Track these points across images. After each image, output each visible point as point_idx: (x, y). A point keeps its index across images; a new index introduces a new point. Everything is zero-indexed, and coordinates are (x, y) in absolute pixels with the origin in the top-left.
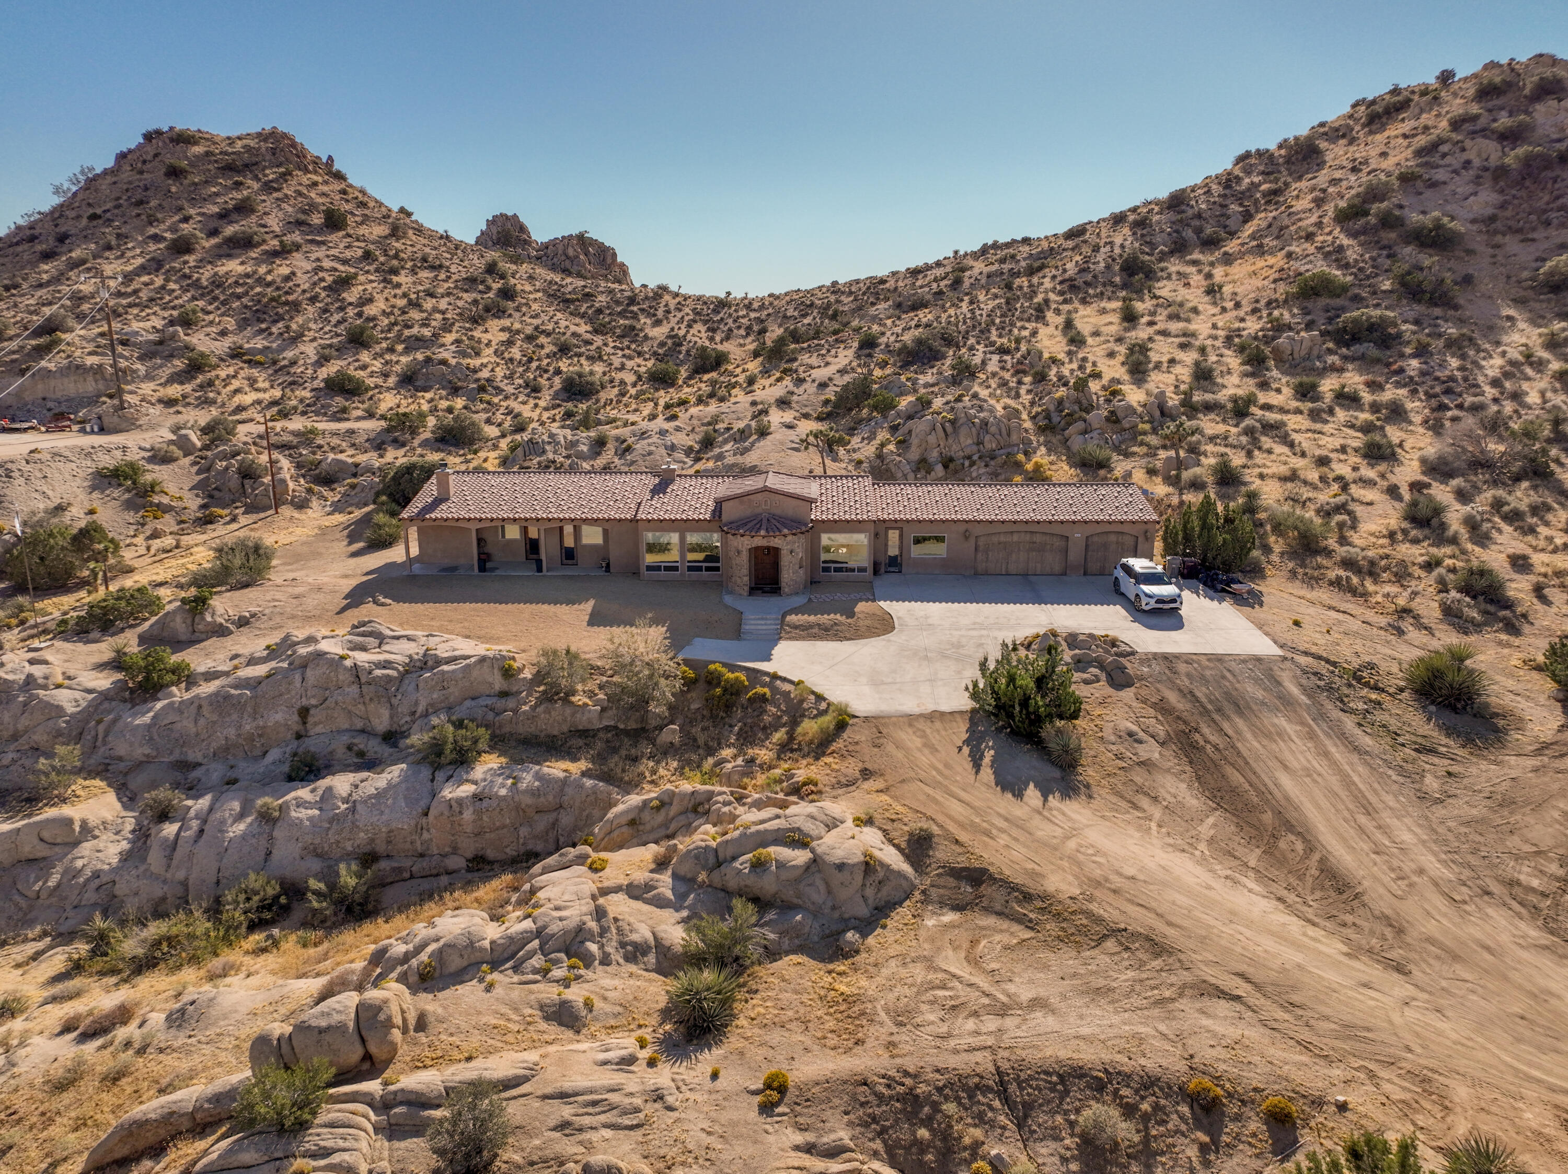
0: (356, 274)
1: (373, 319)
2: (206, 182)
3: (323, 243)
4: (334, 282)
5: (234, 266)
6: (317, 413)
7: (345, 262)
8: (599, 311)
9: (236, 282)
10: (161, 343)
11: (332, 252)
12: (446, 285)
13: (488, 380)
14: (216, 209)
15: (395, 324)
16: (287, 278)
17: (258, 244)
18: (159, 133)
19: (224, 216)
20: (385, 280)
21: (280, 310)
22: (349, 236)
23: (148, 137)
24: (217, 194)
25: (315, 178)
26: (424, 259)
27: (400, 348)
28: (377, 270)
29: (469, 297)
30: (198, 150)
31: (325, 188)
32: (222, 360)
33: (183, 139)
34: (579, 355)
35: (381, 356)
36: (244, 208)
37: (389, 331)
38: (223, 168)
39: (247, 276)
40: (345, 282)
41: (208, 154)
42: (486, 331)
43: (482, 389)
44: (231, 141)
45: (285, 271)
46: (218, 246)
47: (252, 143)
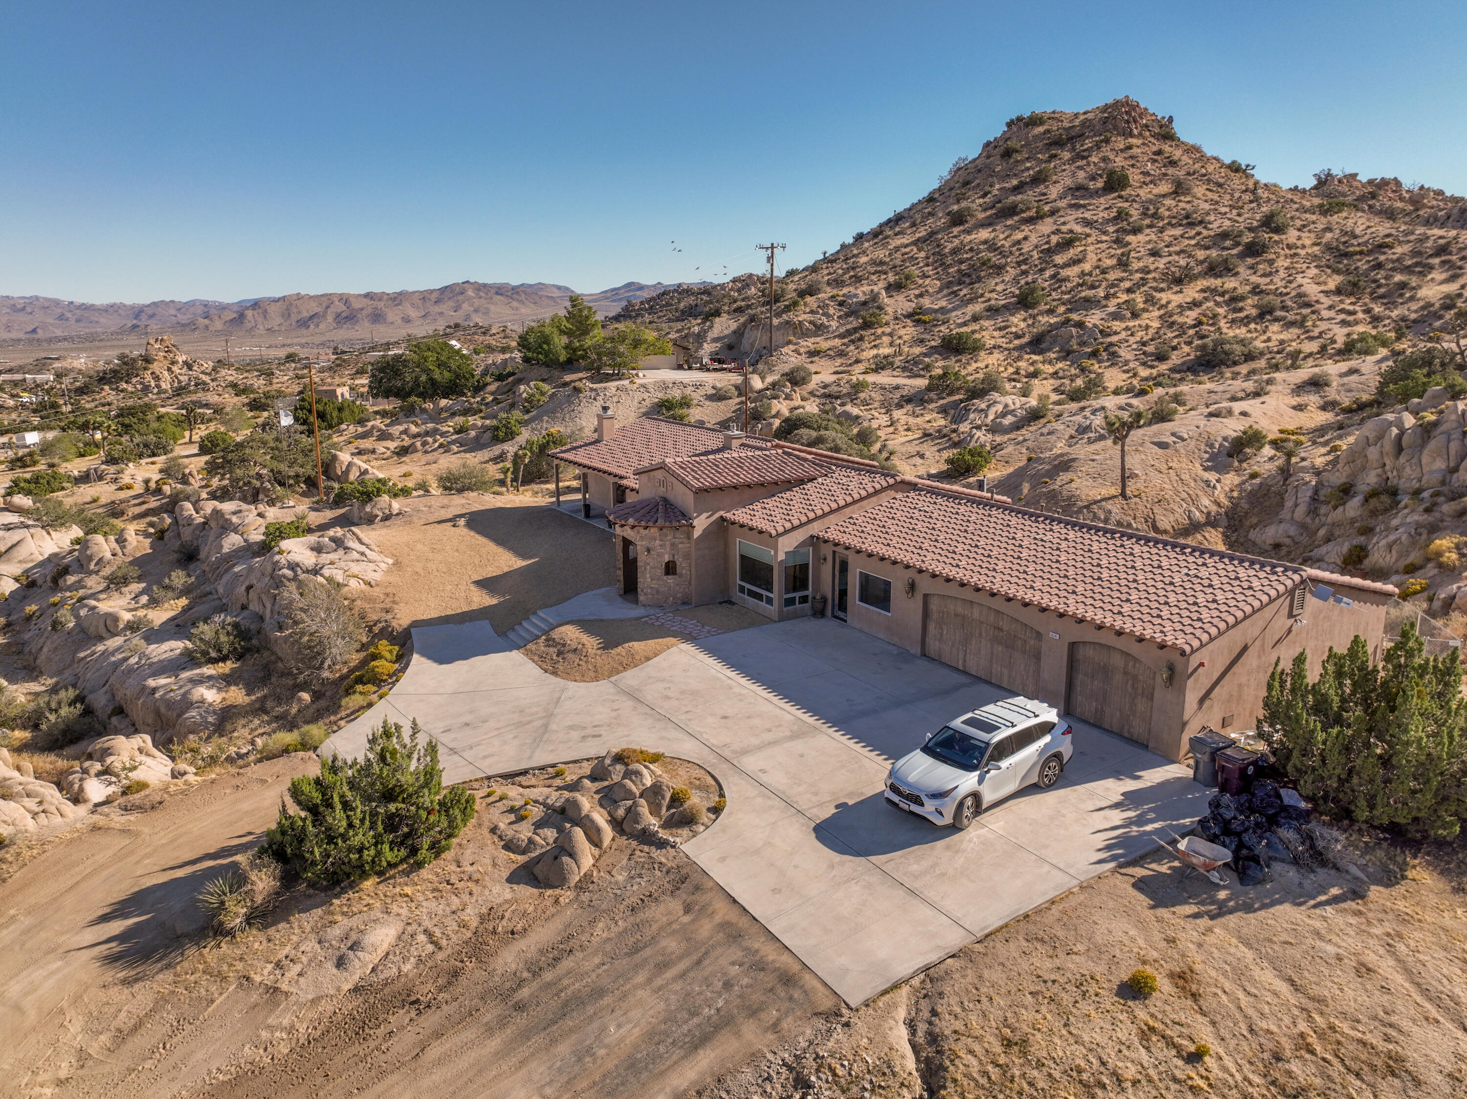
0: (1088, 235)
1: (1066, 279)
2: (1028, 159)
3: (1084, 206)
4: (1058, 244)
5: (984, 234)
6: (904, 369)
7: (1088, 223)
8: (1379, 266)
9: (971, 250)
10: (865, 303)
11: (1088, 215)
12: (1187, 242)
13: (1111, 344)
14: (1015, 182)
15: (1081, 285)
16: (1019, 242)
17: (1023, 211)
18: (1020, 119)
19: (1017, 189)
20: (1117, 241)
21: (983, 274)
22: (1121, 197)
23: (1010, 124)
24: (1028, 169)
25: (1133, 141)
26: (1187, 217)
27: (1062, 309)
28: (1117, 231)
29: (1201, 254)
30: (1041, 129)
31: (1135, 151)
32: (896, 318)
33: (1034, 121)
34: (1277, 320)
35: (1034, 317)
36: (1039, 179)
37: (1069, 292)
38: (1050, 144)
39: (985, 242)
40: (1067, 244)
41: (1045, 133)
42: (1181, 292)
43: (1094, 354)
44: (1076, 115)
45: (1019, 236)
46: (991, 216)
47: (1090, 116)
